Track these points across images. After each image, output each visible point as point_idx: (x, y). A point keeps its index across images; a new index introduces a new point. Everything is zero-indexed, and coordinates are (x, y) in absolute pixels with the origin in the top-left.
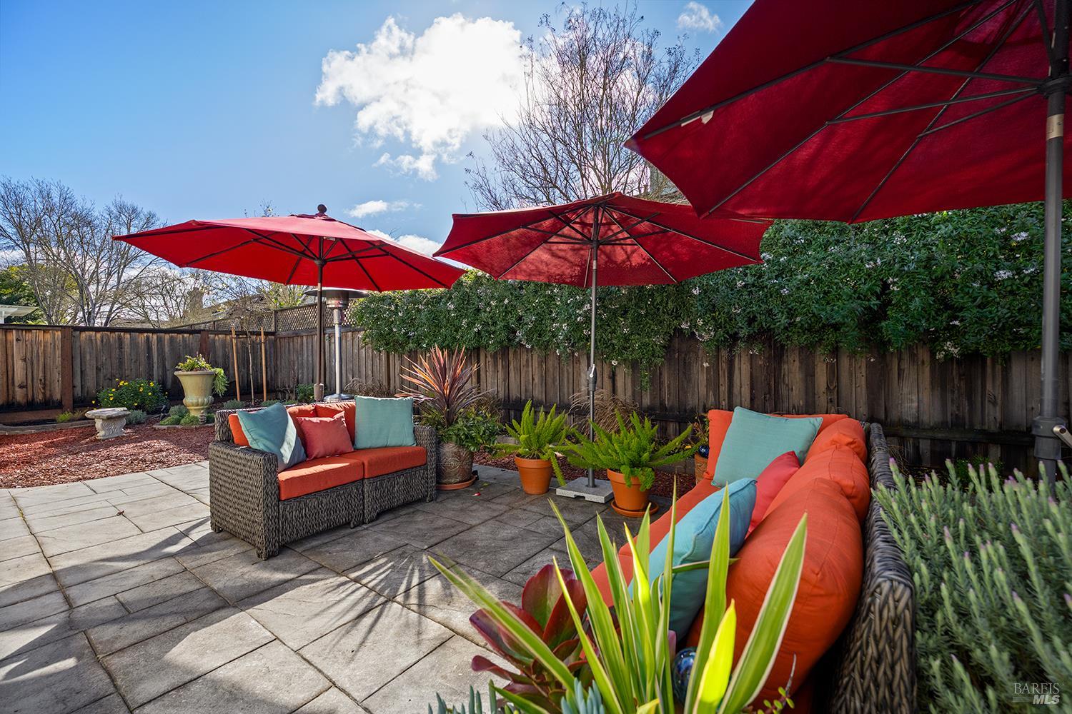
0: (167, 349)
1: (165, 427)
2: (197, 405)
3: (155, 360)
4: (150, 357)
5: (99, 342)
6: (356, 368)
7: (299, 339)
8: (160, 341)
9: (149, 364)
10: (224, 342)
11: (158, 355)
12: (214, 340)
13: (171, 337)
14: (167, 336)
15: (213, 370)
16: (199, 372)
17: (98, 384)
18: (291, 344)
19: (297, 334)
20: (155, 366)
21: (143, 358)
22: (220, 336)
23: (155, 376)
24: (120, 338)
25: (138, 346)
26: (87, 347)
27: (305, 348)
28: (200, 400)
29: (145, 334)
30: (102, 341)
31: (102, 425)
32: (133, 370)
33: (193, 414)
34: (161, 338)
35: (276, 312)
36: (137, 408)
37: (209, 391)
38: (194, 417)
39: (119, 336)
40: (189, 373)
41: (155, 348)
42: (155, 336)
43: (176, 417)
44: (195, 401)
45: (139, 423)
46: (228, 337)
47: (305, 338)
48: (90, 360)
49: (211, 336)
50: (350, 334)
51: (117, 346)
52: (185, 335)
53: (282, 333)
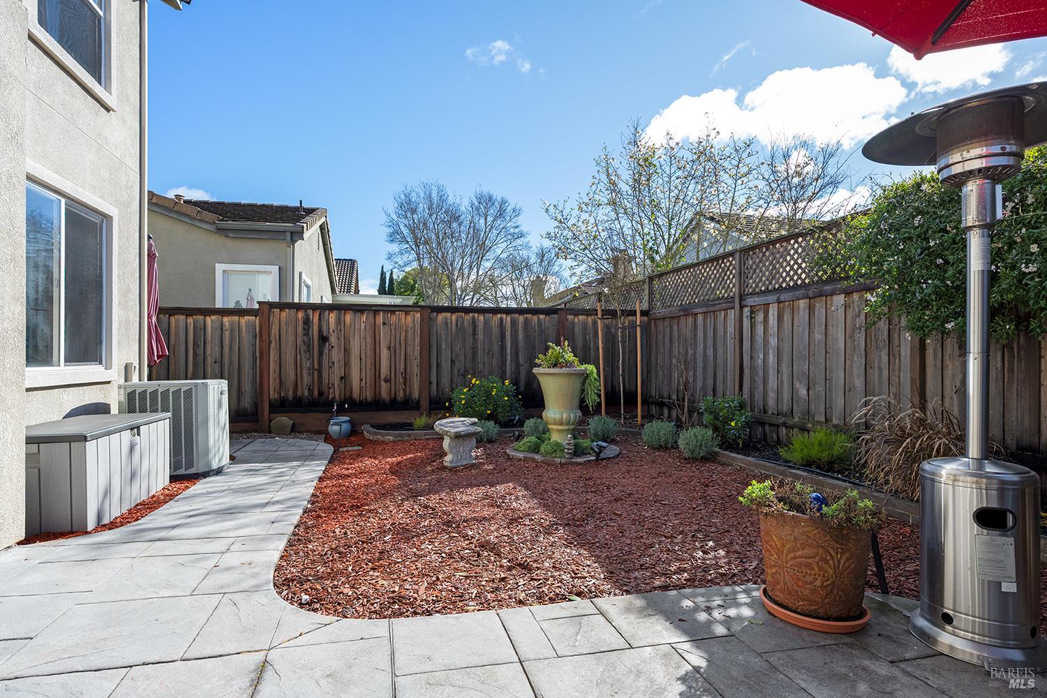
0: (521, 336)
1: (521, 455)
2: (561, 424)
3: (509, 351)
4: (503, 348)
5: (454, 326)
6: (818, 373)
7: (690, 319)
8: (514, 323)
9: (502, 356)
10: (585, 325)
11: (512, 344)
12: (573, 323)
13: (526, 319)
14: (521, 318)
15: (583, 367)
16: (565, 370)
17: (452, 382)
18: (675, 328)
19: (686, 311)
20: (509, 358)
21: (496, 348)
22: (580, 317)
23: (508, 374)
24: (474, 320)
25: (491, 332)
26: (443, 333)
27: (700, 334)
28: (565, 416)
29: (499, 316)
30: (457, 325)
31: (450, 445)
32: (486, 364)
33: (555, 437)
34: (515, 319)
35: (651, 279)
36: (489, 418)
37: (576, 402)
38: (557, 444)
39: (473, 318)
40: (553, 370)
41: (508, 333)
42: (509, 319)
43: (533, 439)
44: (558, 416)
45: (490, 441)
46: (590, 319)
47: (700, 317)
48: (445, 350)
49: (570, 317)
50: (803, 303)
51: (471, 331)
52: (542, 317)
53: (659, 311)
